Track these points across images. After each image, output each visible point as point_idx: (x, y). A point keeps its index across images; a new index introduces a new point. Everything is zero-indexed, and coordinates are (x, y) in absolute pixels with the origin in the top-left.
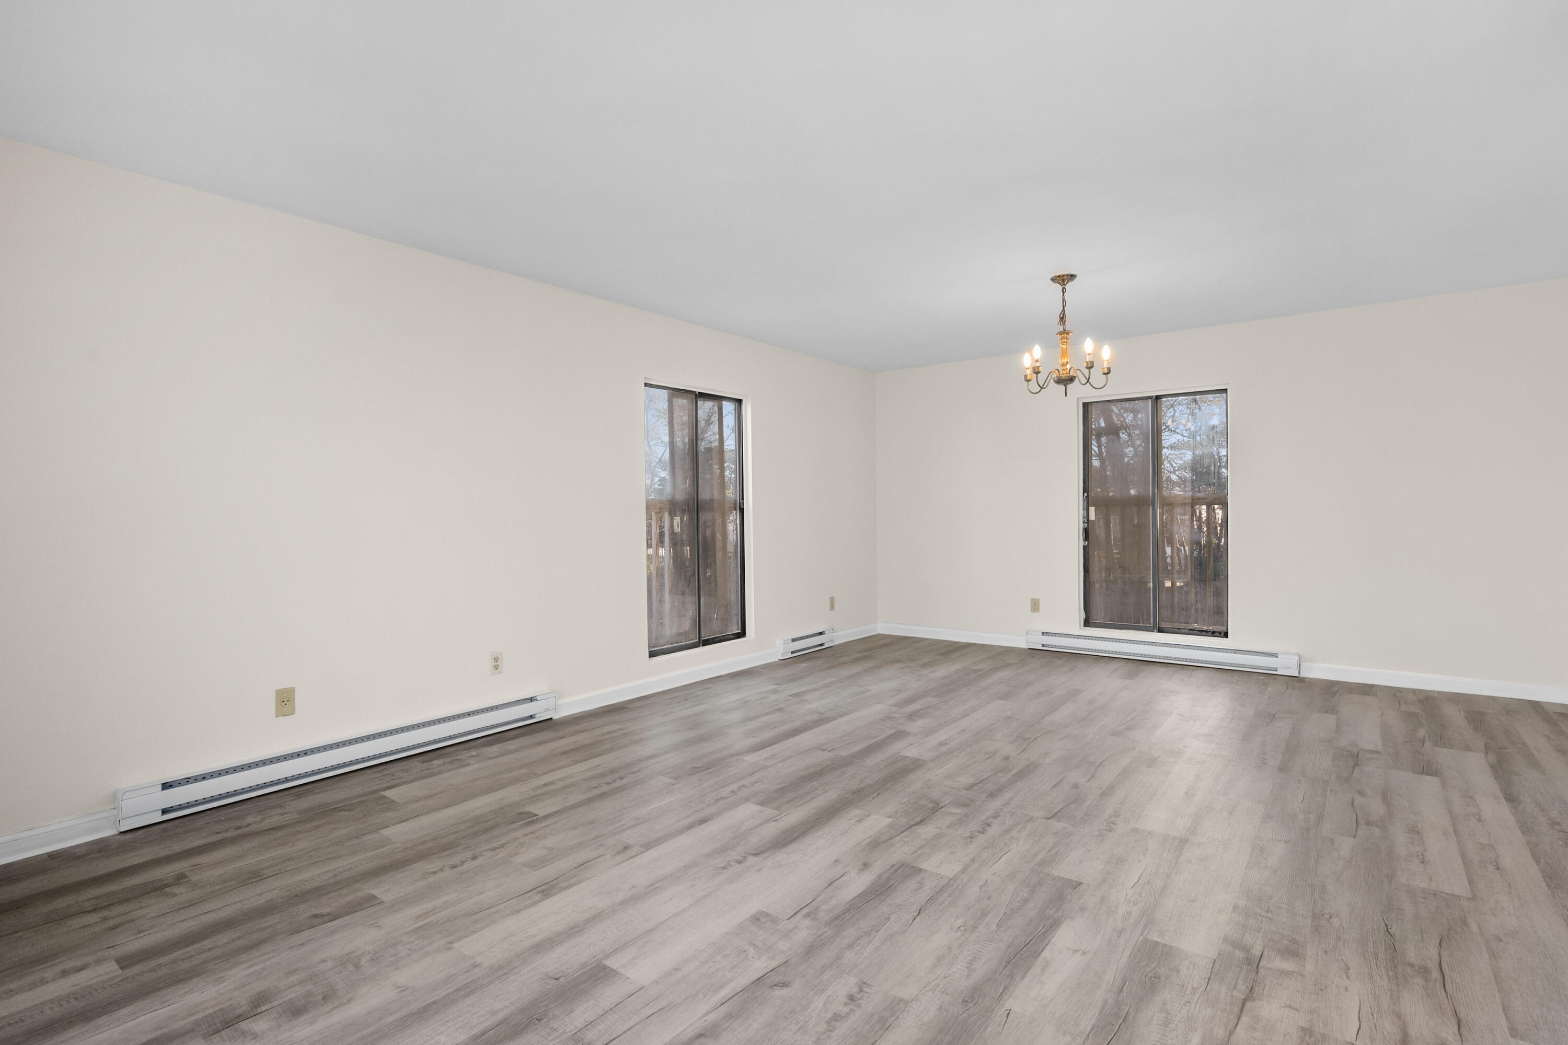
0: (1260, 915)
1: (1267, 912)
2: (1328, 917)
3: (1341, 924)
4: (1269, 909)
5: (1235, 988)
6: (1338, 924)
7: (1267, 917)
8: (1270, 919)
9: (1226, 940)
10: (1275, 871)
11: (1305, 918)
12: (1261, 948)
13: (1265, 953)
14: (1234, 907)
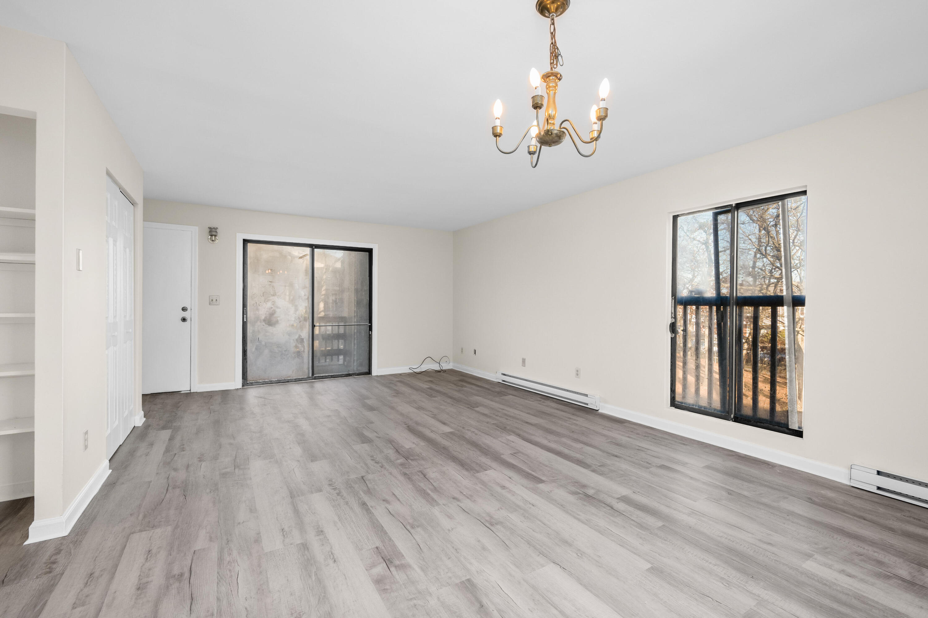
0: (240, 480)
1: (237, 483)
2: (211, 491)
3: (206, 491)
4: (237, 484)
5: (240, 460)
6: (207, 491)
7: (237, 481)
8: (235, 481)
9: (249, 469)
10: (240, 501)
11: (221, 487)
12: (236, 471)
13: (234, 471)
14: (251, 479)
